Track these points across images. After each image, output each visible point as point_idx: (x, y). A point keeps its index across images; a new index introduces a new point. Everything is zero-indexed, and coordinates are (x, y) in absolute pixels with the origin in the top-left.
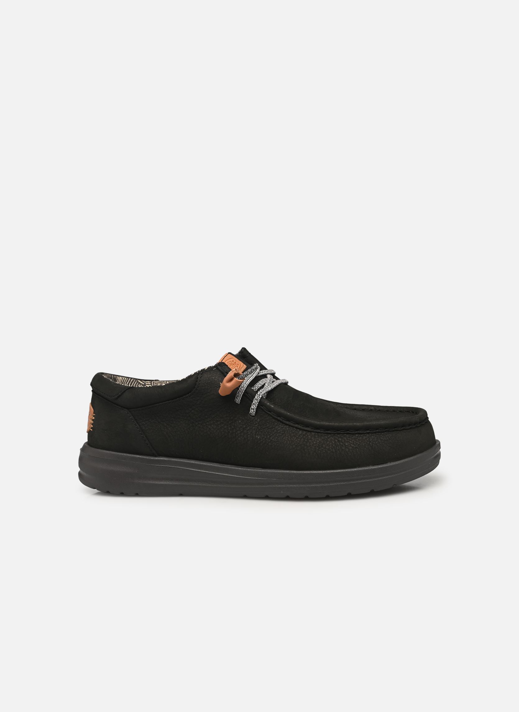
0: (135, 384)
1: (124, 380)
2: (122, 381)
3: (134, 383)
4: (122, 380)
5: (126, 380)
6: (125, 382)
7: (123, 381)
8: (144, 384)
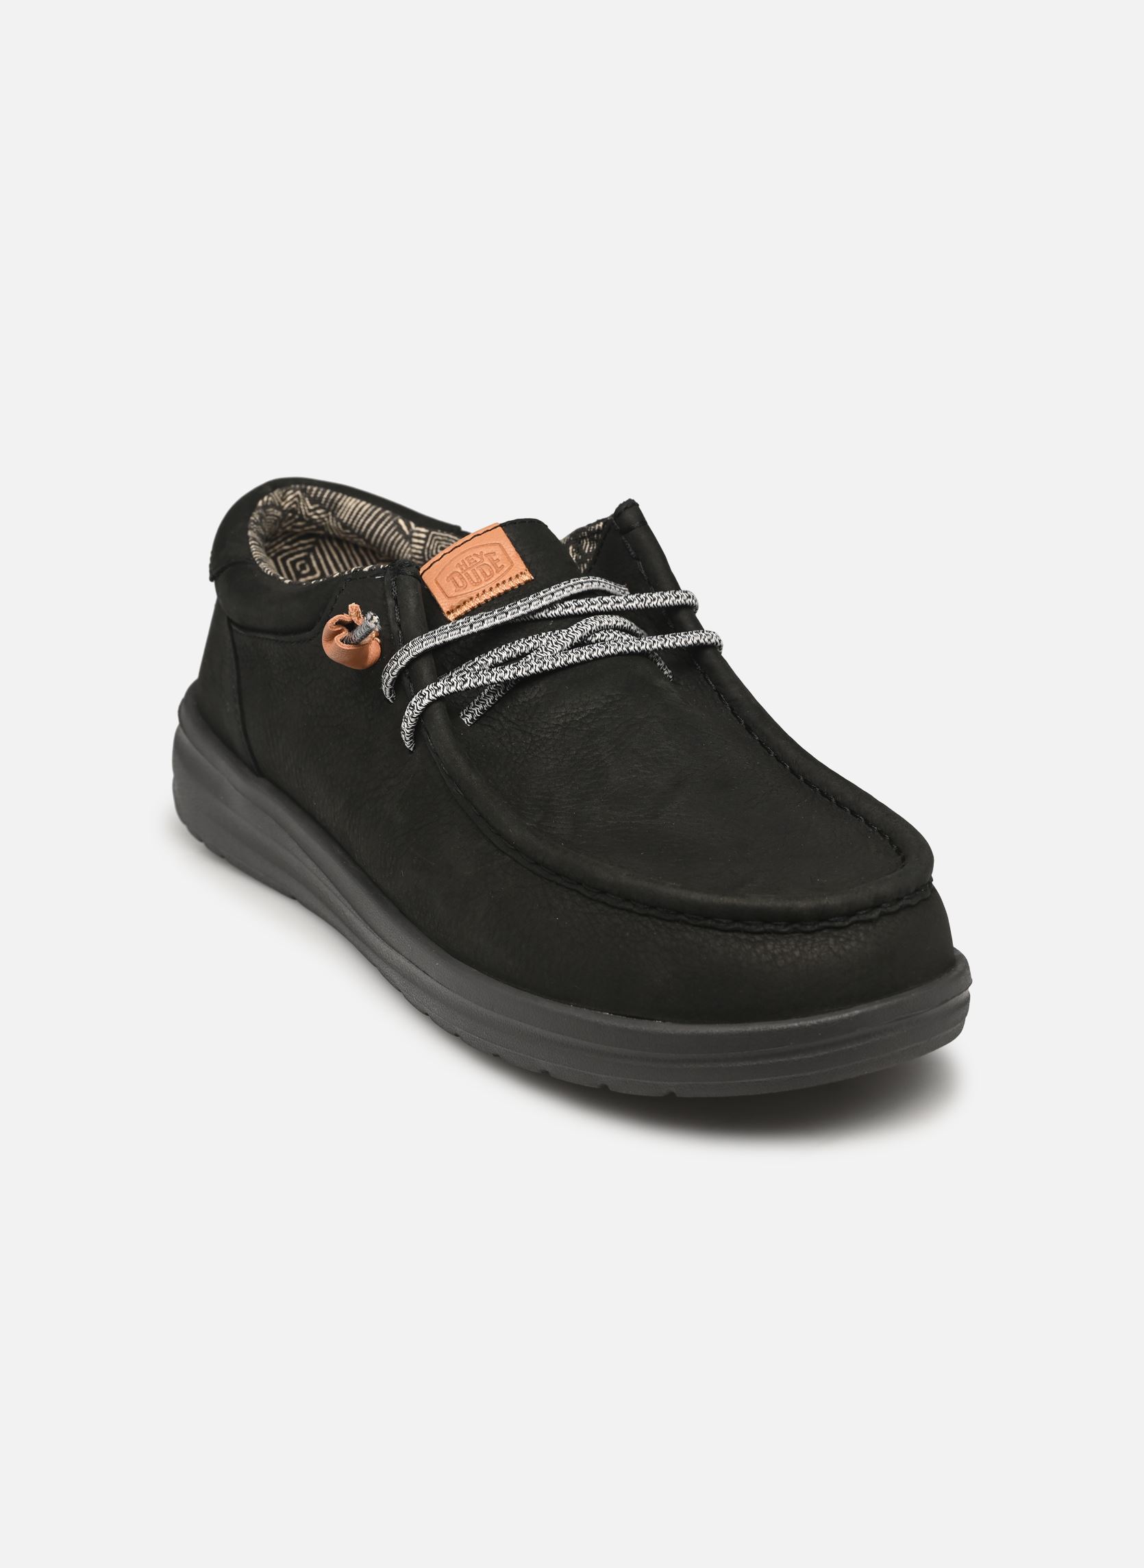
0: (387, 527)
1: (360, 510)
2: (352, 513)
3: (386, 525)
4: (354, 509)
5: (367, 510)
6: (362, 516)
7: (358, 514)
8: (407, 533)
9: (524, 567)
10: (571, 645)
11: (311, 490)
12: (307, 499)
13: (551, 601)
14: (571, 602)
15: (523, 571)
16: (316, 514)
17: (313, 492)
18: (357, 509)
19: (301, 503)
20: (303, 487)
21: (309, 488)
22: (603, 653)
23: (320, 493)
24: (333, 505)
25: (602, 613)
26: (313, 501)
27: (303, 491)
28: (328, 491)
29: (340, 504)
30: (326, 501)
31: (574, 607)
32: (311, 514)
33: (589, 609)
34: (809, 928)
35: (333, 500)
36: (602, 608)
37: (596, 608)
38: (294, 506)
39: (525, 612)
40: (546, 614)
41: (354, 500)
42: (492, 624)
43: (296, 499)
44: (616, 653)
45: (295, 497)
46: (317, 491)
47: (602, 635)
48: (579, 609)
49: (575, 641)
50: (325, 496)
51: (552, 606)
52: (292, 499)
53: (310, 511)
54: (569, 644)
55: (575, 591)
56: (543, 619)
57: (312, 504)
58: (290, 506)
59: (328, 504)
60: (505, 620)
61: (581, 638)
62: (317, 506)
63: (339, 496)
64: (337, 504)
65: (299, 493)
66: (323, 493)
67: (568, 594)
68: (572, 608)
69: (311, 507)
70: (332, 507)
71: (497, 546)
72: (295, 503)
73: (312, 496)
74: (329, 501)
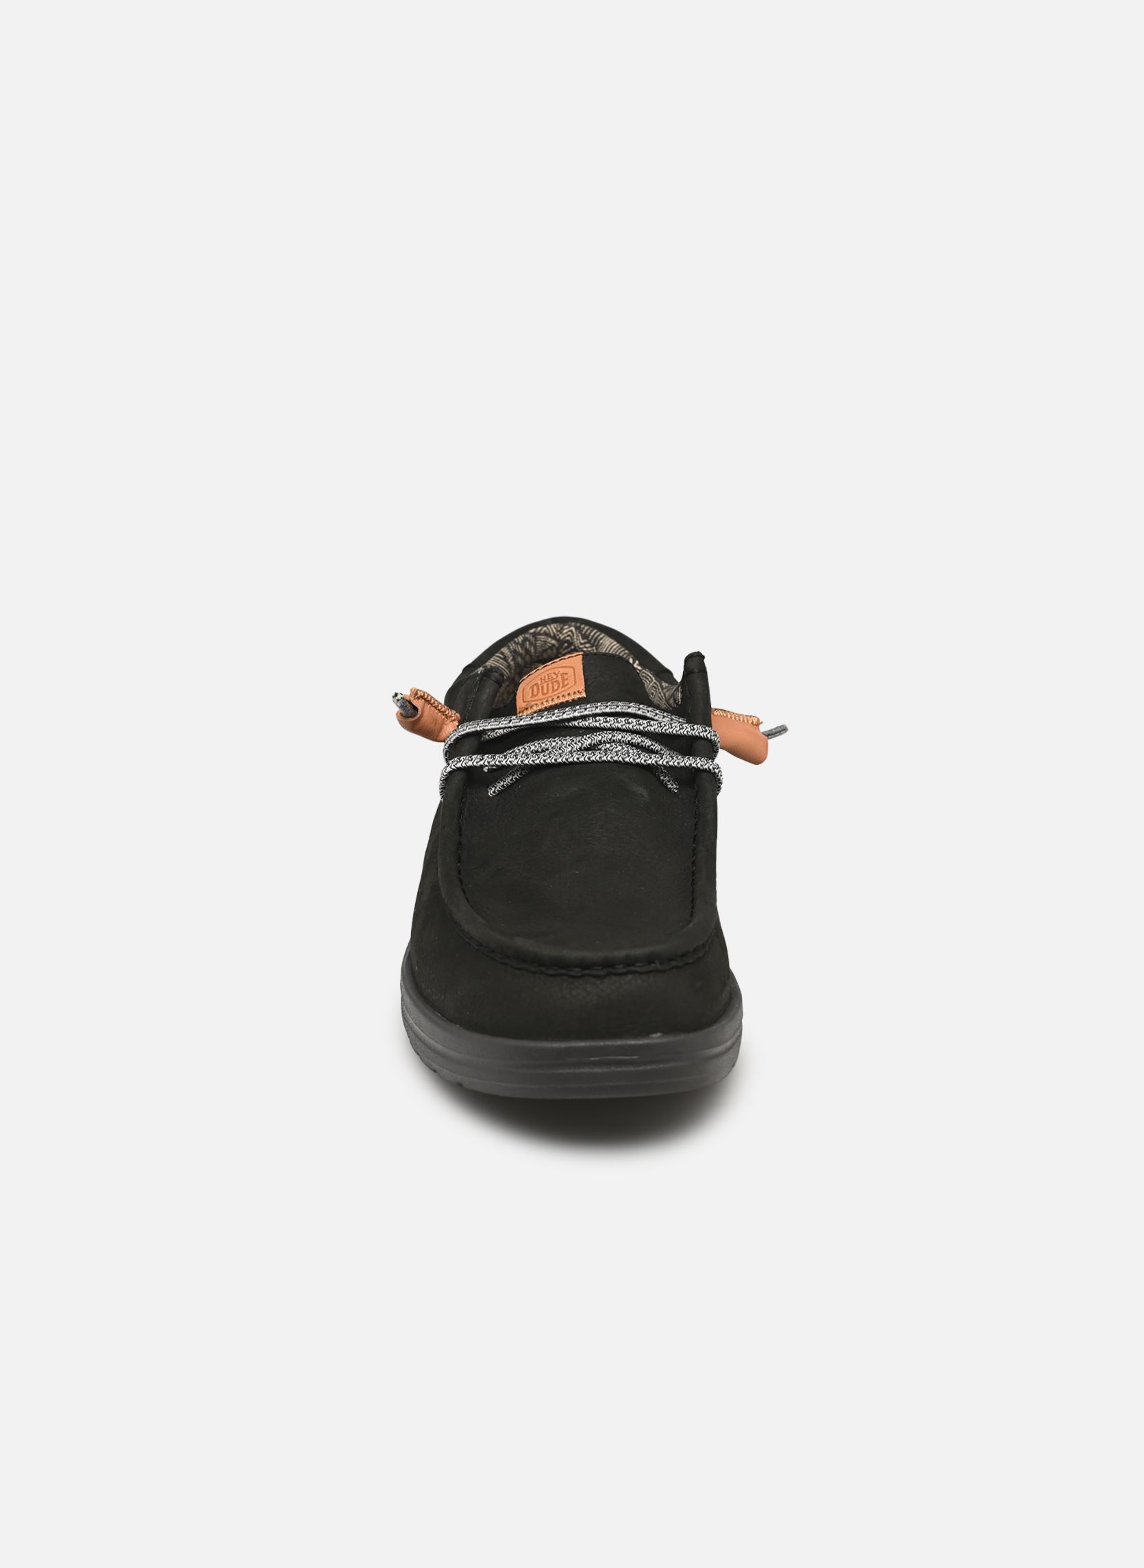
9: (583, 687)
10: (580, 748)
11: (584, 628)
12: (580, 635)
13: (582, 714)
14: (601, 718)
15: (580, 690)
16: (585, 647)
17: (585, 630)
18: (610, 647)
19: (575, 637)
20: (578, 625)
21: (583, 626)
22: (600, 758)
23: (589, 631)
24: (597, 642)
25: (624, 731)
26: (584, 637)
27: (577, 628)
28: (595, 631)
29: (601, 642)
30: (592, 639)
31: (602, 721)
32: (582, 646)
33: (613, 726)
34: (551, 972)
35: (597, 638)
36: (624, 727)
37: (620, 726)
38: (568, 638)
39: (557, 719)
40: (578, 723)
41: (610, 639)
42: (529, 722)
43: (570, 633)
44: (612, 760)
45: (569, 631)
46: (588, 629)
47: (612, 746)
48: (605, 724)
49: (585, 745)
50: (592, 634)
51: (584, 718)
52: (566, 633)
53: (581, 644)
54: (578, 747)
55: (608, 710)
56: (575, 727)
57: (583, 639)
58: (565, 638)
59: (593, 641)
60: (539, 721)
61: (590, 745)
62: (586, 641)
63: (601, 636)
64: (599, 642)
65: (573, 629)
66: (592, 631)
67: (600, 712)
68: (600, 722)
69: (582, 641)
70: (596, 644)
71: (572, 669)
72: (569, 636)
73: (583, 632)
74: (594, 638)
